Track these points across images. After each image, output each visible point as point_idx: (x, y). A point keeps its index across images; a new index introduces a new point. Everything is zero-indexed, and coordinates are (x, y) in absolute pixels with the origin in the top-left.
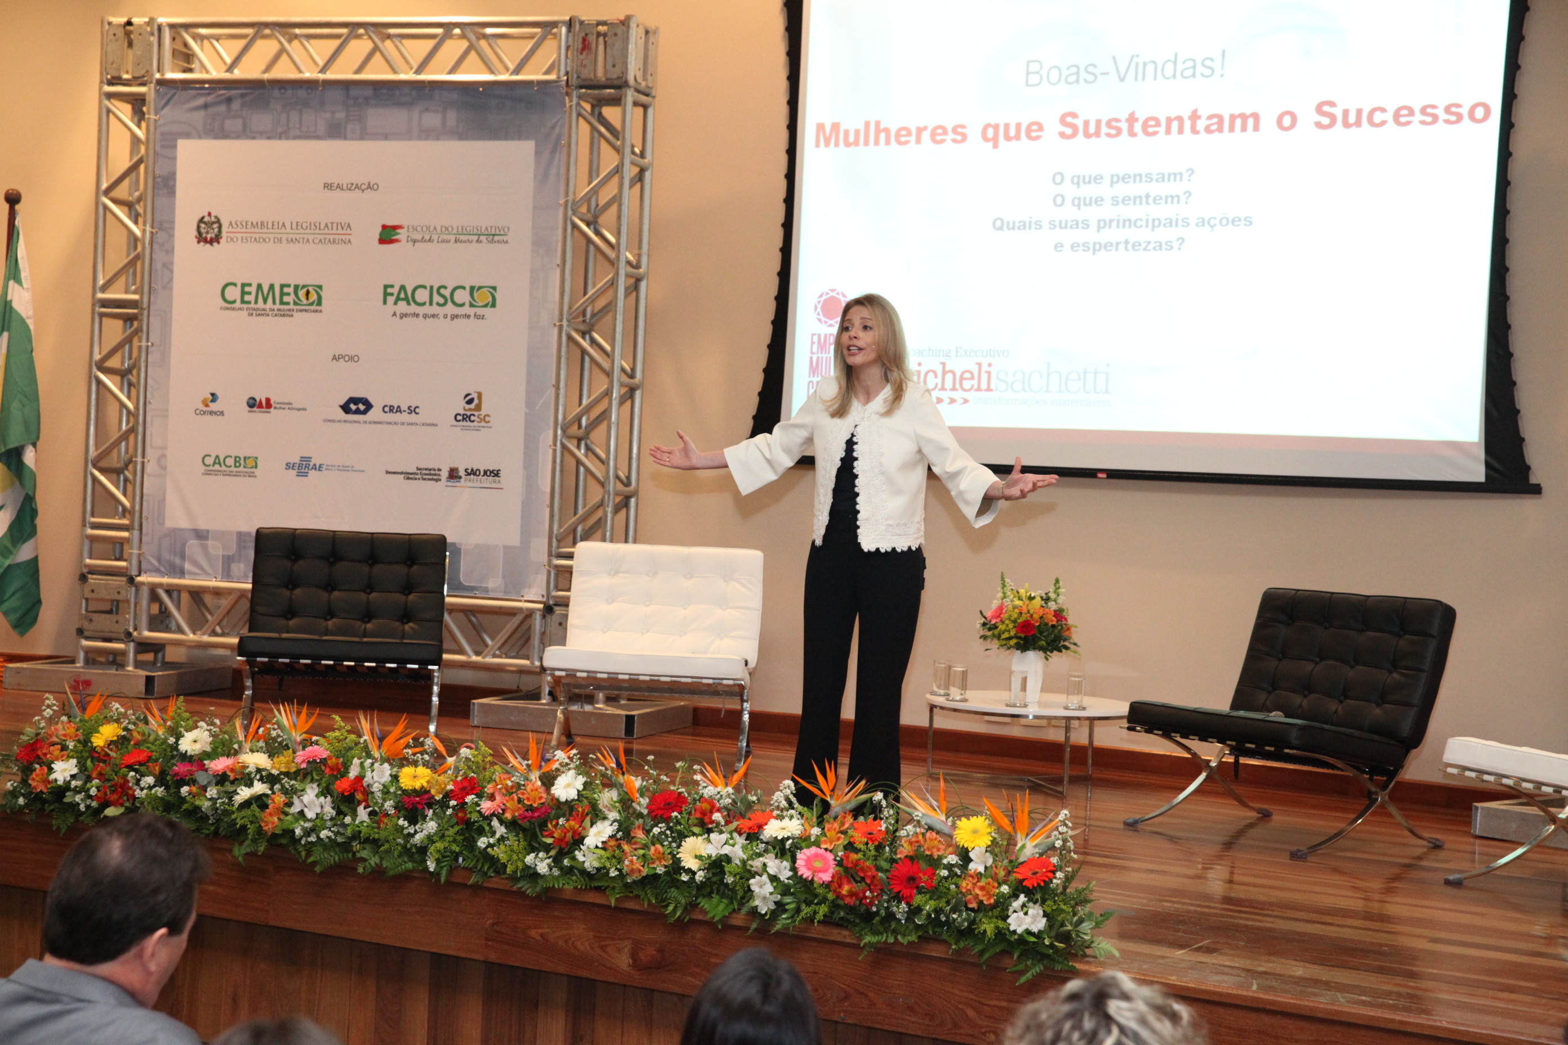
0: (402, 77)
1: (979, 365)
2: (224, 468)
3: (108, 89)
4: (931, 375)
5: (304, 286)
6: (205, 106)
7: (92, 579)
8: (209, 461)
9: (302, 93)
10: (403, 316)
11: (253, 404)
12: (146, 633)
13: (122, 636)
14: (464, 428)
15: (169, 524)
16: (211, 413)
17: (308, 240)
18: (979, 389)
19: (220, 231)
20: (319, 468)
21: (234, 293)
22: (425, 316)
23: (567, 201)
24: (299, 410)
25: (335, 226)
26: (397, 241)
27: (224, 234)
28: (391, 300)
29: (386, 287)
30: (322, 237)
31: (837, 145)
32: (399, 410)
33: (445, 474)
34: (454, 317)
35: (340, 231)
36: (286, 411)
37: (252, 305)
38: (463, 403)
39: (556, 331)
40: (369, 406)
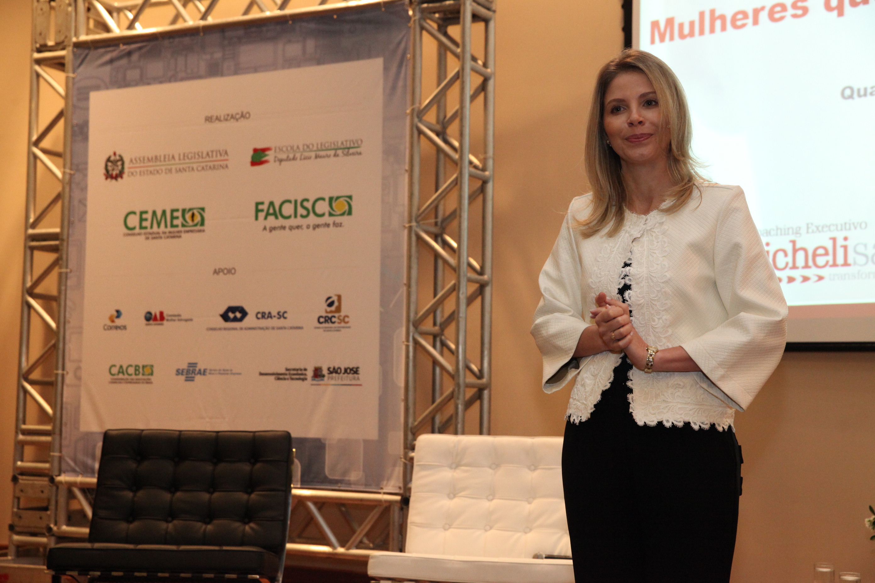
0: (268, 14)
1: (834, 240)
2: (126, 376)
3: (37, 55)
4: (780, 255)
5: (190, 210)
6: (111, 61)
7: (23, 480)
8: (115, 370)
9: (187, 40)
10: (272, 229)
11: (149, 317)
12: (64, 528)
13: (45, 531)
14: (327, 330)
15: (83, 428)
16: (117, 328)
17: (193, 169)
18: (835, 265)
19: (123, 168)
20: (203, 373)
21: (133, 221)
22: (291, 228)
23: (413, 110)
24: (186, 320)
25: (214, 153)
26: (266, 162)
27: (126, 170)
28: (262, 215)
29: (257, 204)
30: (204, 164)
31: (672, 38)
32: (270, 316)
33: (310, 373)
34: (316, 226)
35: (219, 158)
36: (177, 323)
37: (149, 230)
38: (324, 306)
39: (406, 232)
40: (244, 313)
